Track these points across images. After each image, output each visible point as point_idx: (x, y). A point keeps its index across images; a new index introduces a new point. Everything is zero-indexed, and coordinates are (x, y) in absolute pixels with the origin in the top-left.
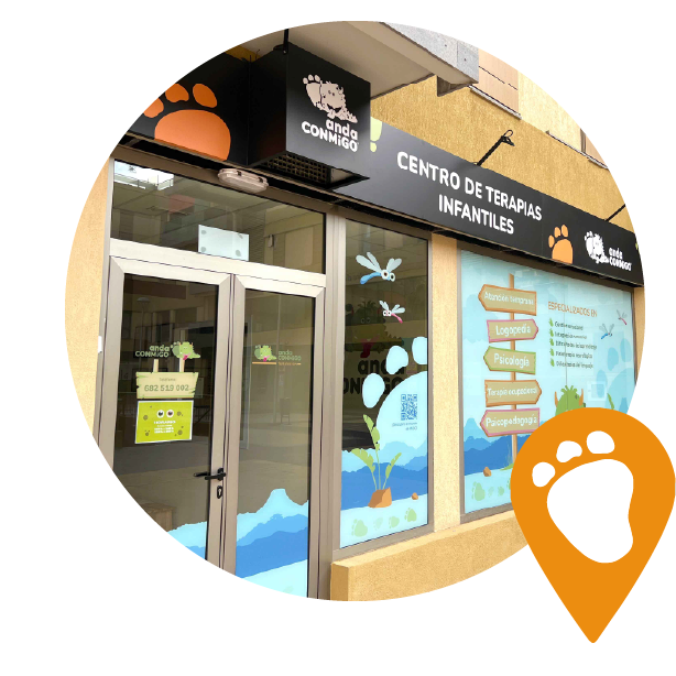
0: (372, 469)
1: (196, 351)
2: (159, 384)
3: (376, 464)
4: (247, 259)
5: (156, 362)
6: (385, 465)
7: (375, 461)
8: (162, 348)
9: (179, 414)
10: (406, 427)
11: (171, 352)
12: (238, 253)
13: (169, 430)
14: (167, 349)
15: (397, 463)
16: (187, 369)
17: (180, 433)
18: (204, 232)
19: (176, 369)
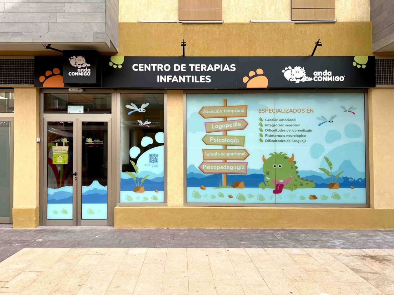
0: (135, 179)
1: (68, 140)
2: (58, 149)
3: (137, 178)
4: (83, 113)
5: (57, 144)
6: (141, 179)
7: (136, 176)
8: (58, 140)
9: (64, 157)
10: (152, 166)
11: (61, 141)
12: (80, 111)
13: (61, 161)
14: (60, 140)
15: (147, 178)
16: (65, 146)
17: (64, 162)
18: (69, 107)
19: (63, 146)
